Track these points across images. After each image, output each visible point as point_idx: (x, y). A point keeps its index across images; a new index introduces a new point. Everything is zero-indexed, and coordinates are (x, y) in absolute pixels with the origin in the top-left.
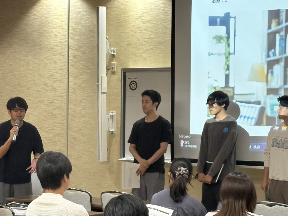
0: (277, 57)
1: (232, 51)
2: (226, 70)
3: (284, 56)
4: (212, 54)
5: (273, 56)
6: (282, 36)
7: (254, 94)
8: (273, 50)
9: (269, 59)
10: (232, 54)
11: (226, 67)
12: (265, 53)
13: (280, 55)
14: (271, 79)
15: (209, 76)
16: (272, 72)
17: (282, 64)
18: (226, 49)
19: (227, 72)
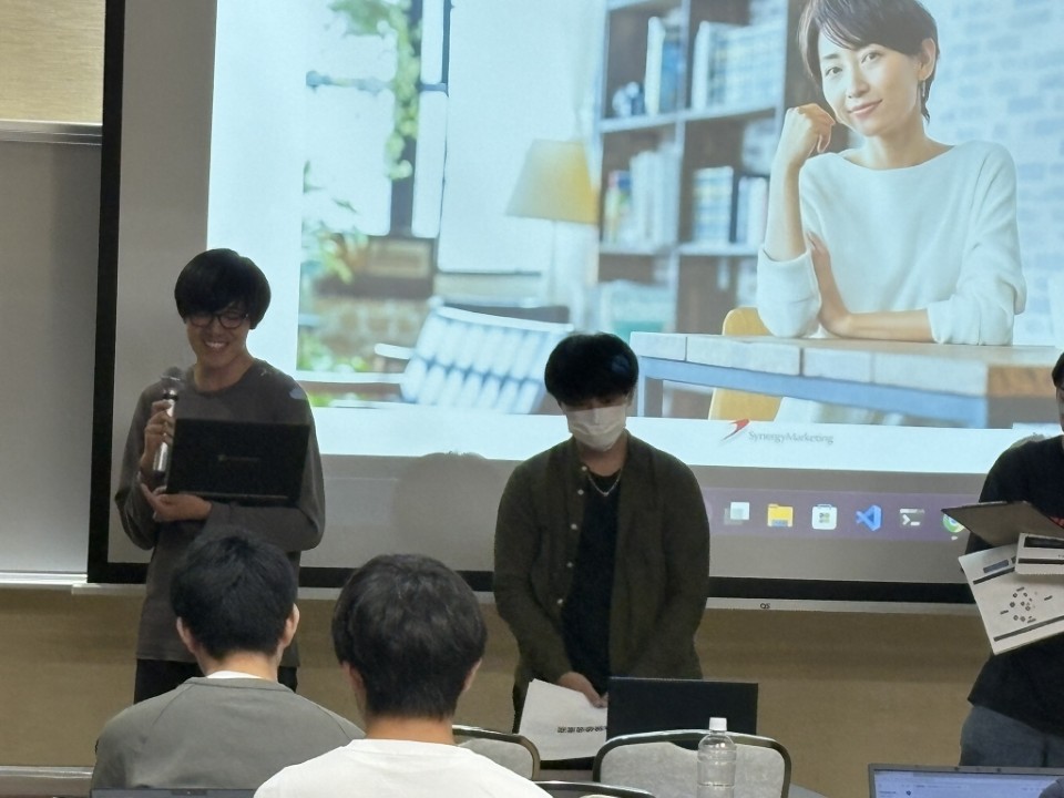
0: (652, 117)
1: (431, 75)
2: (399, 161)
3: (683, 116)
4: (327, 81)
5: (633, 112)
6: (677, 29)
7: (536, 275)
8: (632, 89)
9: (610, 125)
10: (432, 88)
11: (399, 145)
12: (592, 97)
13: (662, 110)
14: (621, 215)
15: (311, 181)
16: (625, 185)
17: (675, 150)
18: (400, 64)
19: (404, 170)
